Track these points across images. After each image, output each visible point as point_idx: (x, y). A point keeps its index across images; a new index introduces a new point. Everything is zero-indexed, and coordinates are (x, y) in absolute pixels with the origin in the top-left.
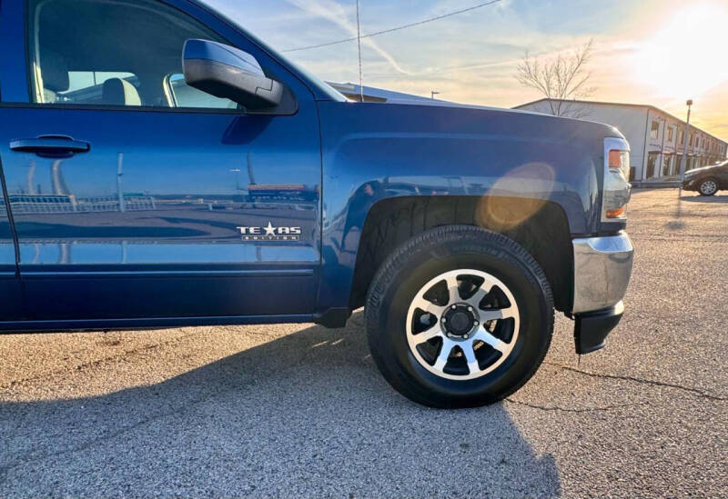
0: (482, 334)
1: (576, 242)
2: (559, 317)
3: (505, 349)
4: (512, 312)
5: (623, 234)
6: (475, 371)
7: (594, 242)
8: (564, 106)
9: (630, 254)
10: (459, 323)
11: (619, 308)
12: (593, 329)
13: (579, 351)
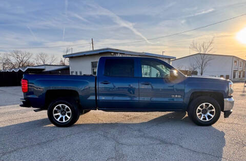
0: (208, 114)
1: (225, 99)
2: (221, 112)
3: (213, 116)
4: (214, 110)
5: (232, 98)
6: (207, 120)
7: (227, 99)
8: (206, 56)
9: (233, 102)
10: (205, 112)
11: (232, 111)
12: (227, 114)
13: (225, 117)
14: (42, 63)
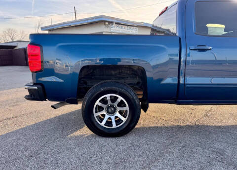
14: (11, 41)
